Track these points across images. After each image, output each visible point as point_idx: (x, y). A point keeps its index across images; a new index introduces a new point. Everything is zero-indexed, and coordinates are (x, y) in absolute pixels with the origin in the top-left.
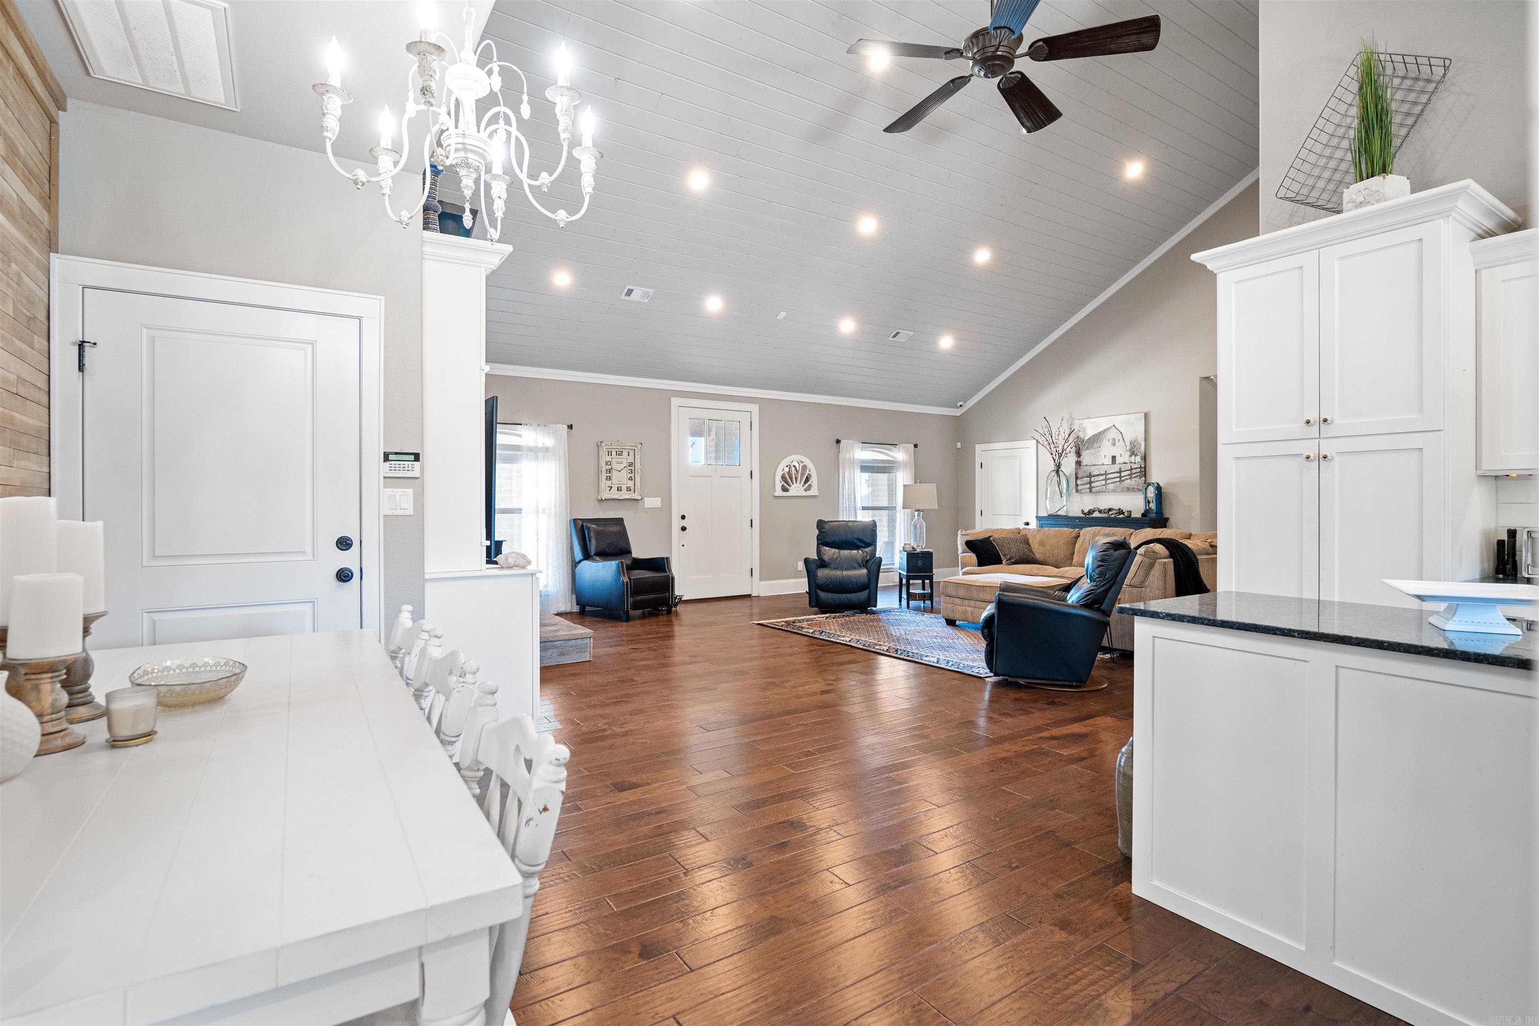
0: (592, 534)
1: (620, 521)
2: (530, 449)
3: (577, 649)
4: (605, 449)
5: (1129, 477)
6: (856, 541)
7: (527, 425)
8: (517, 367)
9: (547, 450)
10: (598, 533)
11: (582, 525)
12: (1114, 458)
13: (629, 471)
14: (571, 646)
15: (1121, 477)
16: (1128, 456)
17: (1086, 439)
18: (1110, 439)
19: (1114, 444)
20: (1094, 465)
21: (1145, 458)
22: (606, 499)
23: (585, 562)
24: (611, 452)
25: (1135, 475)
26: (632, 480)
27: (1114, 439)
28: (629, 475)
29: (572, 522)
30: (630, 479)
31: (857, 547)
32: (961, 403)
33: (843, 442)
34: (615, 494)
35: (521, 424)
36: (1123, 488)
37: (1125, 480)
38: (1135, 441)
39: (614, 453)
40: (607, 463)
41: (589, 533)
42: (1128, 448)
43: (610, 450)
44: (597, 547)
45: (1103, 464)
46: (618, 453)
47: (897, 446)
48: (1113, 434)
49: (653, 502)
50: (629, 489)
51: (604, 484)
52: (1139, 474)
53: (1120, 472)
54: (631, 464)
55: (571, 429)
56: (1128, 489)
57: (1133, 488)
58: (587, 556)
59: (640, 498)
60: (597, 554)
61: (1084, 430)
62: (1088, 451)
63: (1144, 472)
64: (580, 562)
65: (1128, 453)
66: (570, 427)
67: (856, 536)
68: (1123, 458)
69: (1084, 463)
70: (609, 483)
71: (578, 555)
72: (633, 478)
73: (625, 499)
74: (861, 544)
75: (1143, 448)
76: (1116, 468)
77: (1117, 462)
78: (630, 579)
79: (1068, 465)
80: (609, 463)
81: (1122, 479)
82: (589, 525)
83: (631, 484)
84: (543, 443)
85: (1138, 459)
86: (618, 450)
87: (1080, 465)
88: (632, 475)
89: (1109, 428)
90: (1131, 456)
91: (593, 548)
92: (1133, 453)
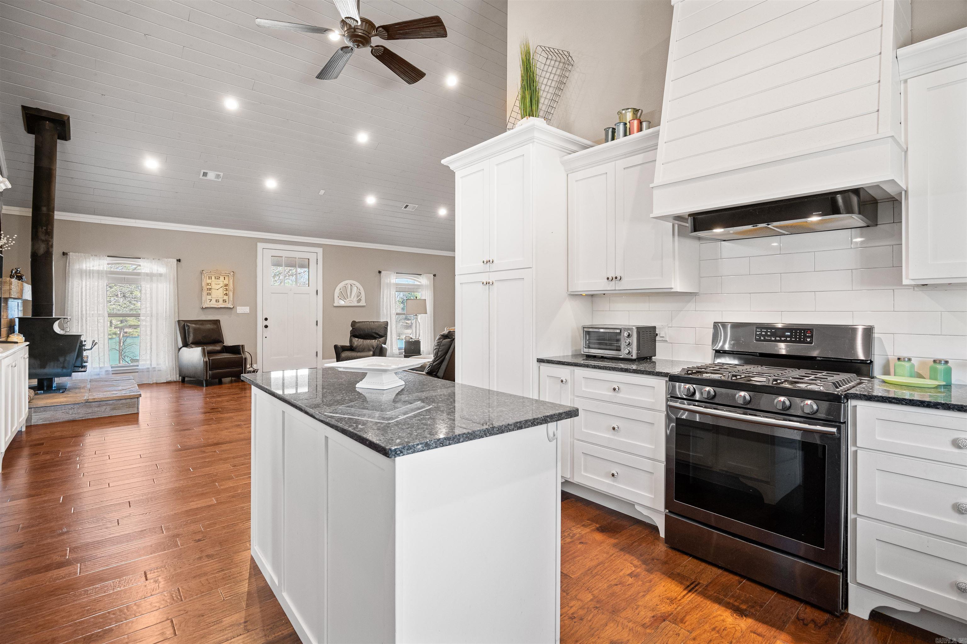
0: (191, 330)
1: (217, 322)
2: (147, 274)
3: (126, 405)
4: (206, 275)
6: (374, 334)
7: (144, 259)
8: (138, 221)
9: (161, 275)
10: (195, 330)
11: (184, 324)
13: (225, 290)
14: (122, 404)
22: (206, 308)
23: (184, 349)
24: (211, 277)
26: (227, 295)
28: (225, 292)
29: (177, 322)
30: (226, 294)
31: (375, 338)
33: (383, 272)
34: (213, 304)
35: (140, 258)
39: (213, 278)
40: (208, 284)
41: (189, 329)
43: (210, 276)
44: (194, 338)
46: (216, 278)
47: (422, 276)
49: (242, 310)
50: (224, 301)
51: (205, 297)
54: (226, 285)
55: (180, 262)
58: (186, 345)
59: (232, 307)
60: (193, 343)
64: (181, 348)
66: (179, 261)
67: (374, 331)
70: (209, 297)
71: (180, 344)
72: (228, 294)
73: (221, 308)
74: (377, 336)
78: (209, 359)
80: (209, 284)
82: (189, 324)
83: (226, 298)
84: (158, 270)
86: (216, 276)
88: (227, 292)
91: (191, 339)
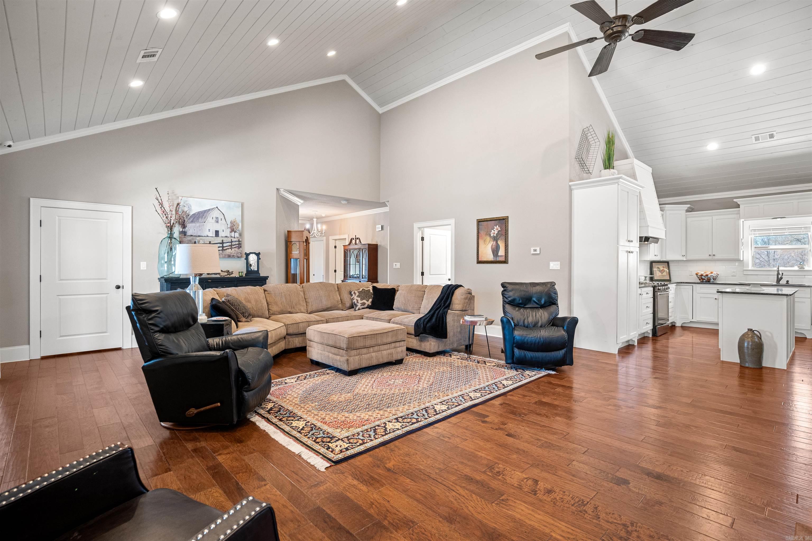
5: (230, 247)
12: (217, 233)
15: (223, 247)
16: (229, 232)
17: (191, 214)
18: (214, 218)
19: (217, 222)
20: (199, 236)
21: (242, 235)
25: (235, 246)
27: (217, 218)
32: (11, 143)
36: (225, 255)
37: (226, 249)
38: (234, 222)
42: (229, 226)
45: (208, 236)
48: (216, 214)
52: (237, 246)
53: (223, 243)
56: (229, 256)
57: (233, 256)
61: (189, 207)
62: (193, 224)
63: (242, 244)
65: (229, 230)
68: (225, 232)
69: (189, 233)
75: (240, 227)
76: (219, 240)
77: (220, 236)
81: (224, 248)
85: (237, 235)
87: (185, 235)
89: (213, 209)
90: (231, 232)
92: (232, 230)
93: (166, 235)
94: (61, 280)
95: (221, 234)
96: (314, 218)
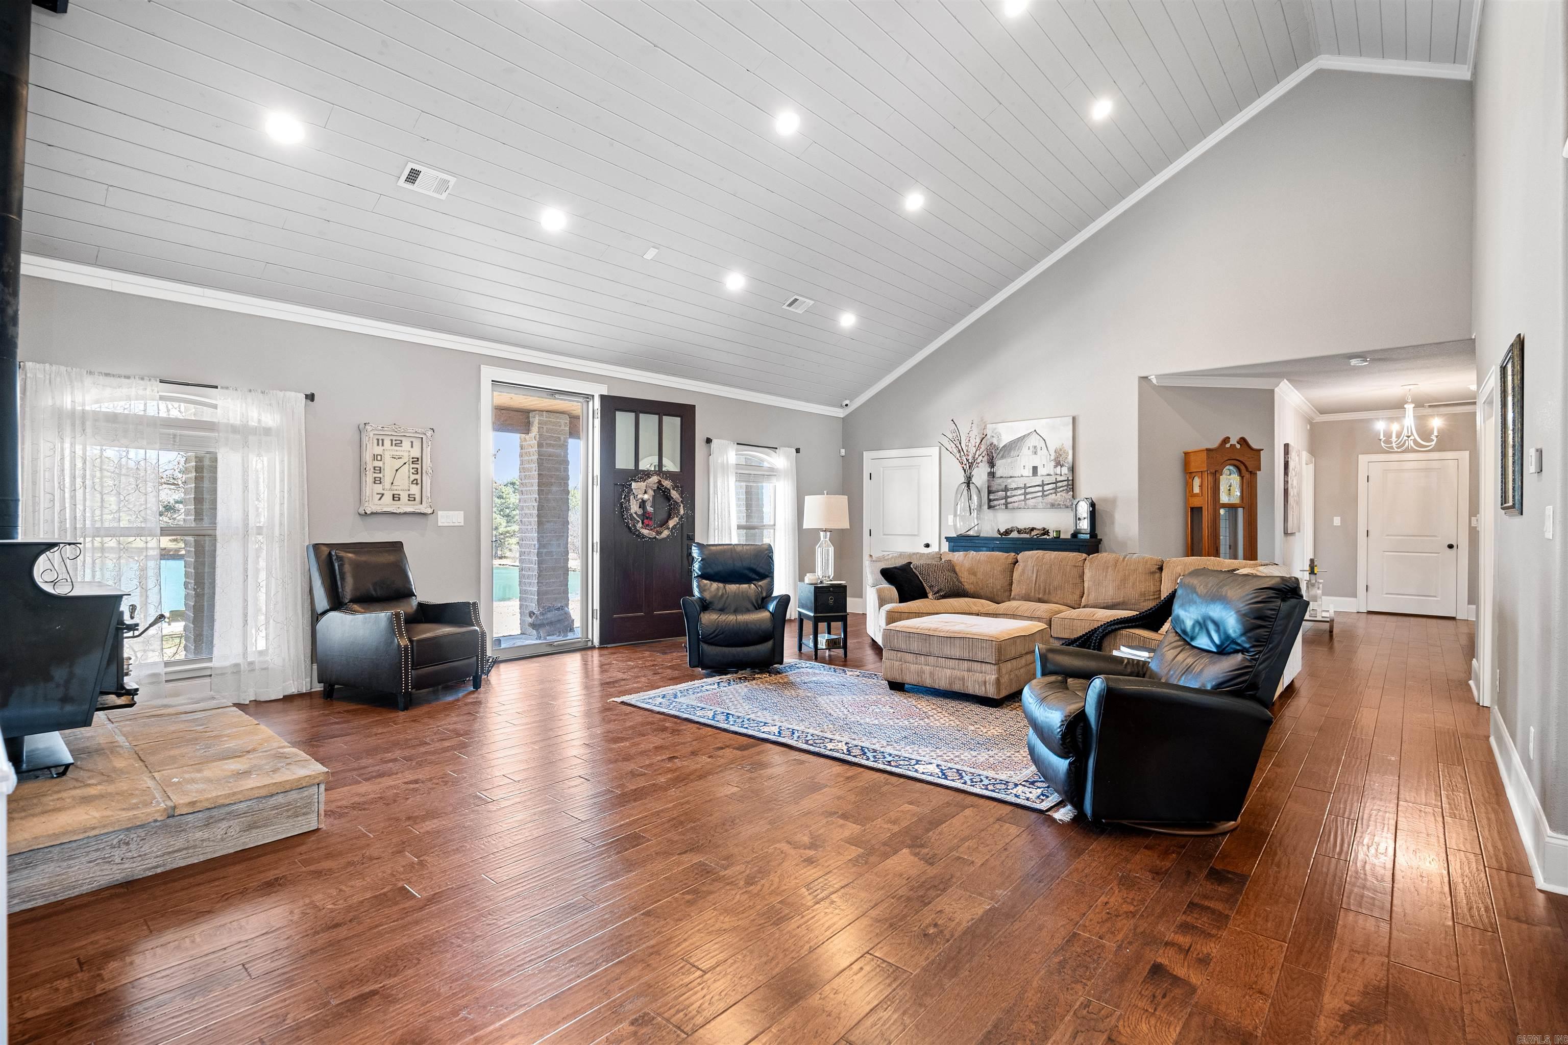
0: (347, 568)
1: (396, 547)
2: (234, 429)
3: (287, 811)
4: (371, 435)
5: (1054, 491)
6: (747, 572)
7: (227, 388)
8: (209, 292)
9: (267, 431)
10: (358, 567)
11: (330, 554)
12: (1035, 469)
13: (413, 471)
14: (275, 808)
15: (1043, 491)
16: (1053, 467)
17: (1001, 446)
18: (1031, 448)
19: (1035, 453)
20: (1011, 477)
21: (1073, 469)
22: (372, 513)
23: (335, 617)
24: (383, 440)
25: (1061, 489)
26: (417, 484)
27: (1035, 447)
28: (413, 477)
29: (311, 549)
30: (415, 482)
31: (749, 580)
32: (847, 402)
33: (715, 442)
34: (387, 505)
35: (216, 387)
36: (1047, 504)
37: (1048, 495)
38: (1061, 450)
39: (387, 443)
40: (375, 457)
41: (341, 566)
42: (1053, 458)
43: (380, 438)
44: (356, 588)
45: (1022, 476)
46: (394, 442)
47: (777, 451)
48: (1033, 441)
49: (450, 518)
50: (411, 498)
51: (370, 489)
52: (1066, 488)
53: (1043, 485)
54: (415, 460)
55: (312, 400)
56: (1053, 506)
57: (1059, 505)
58: (337, 604)
59: (429, 511)
60: (355, 600)
61: (999, 437)
62: (1004, 461)
63: (1072, 486)
64: (325, 613)
65: (1053, 463)
66: (311, 397)
67: (746, 564)
68: (1047, 470)
69: (998, 474)
70: (378, 488)
71: (322, 602)
72: (419, 481)
73: (405, 513)
74: (754, 576)
75: (1070, 457)
76: (1037, 481)
77: (1039, 474)
78: (411, 641)
79: (980, 476)
80: (379, 458)
81: (1045, 493)
82: (342, 554)
83: (415, 490)
84: (259, 421)
85: (1065, 470)
86: (394, 438)
87: (994, 477)
88: (418, 477)
89: (1029, 434)
90: (1055, 467)
91: (348, 589)
92: (1058, 464)
93: (963, 480)
94: (884, 535)
95: (1041, 471)
96: (1407, 403)
